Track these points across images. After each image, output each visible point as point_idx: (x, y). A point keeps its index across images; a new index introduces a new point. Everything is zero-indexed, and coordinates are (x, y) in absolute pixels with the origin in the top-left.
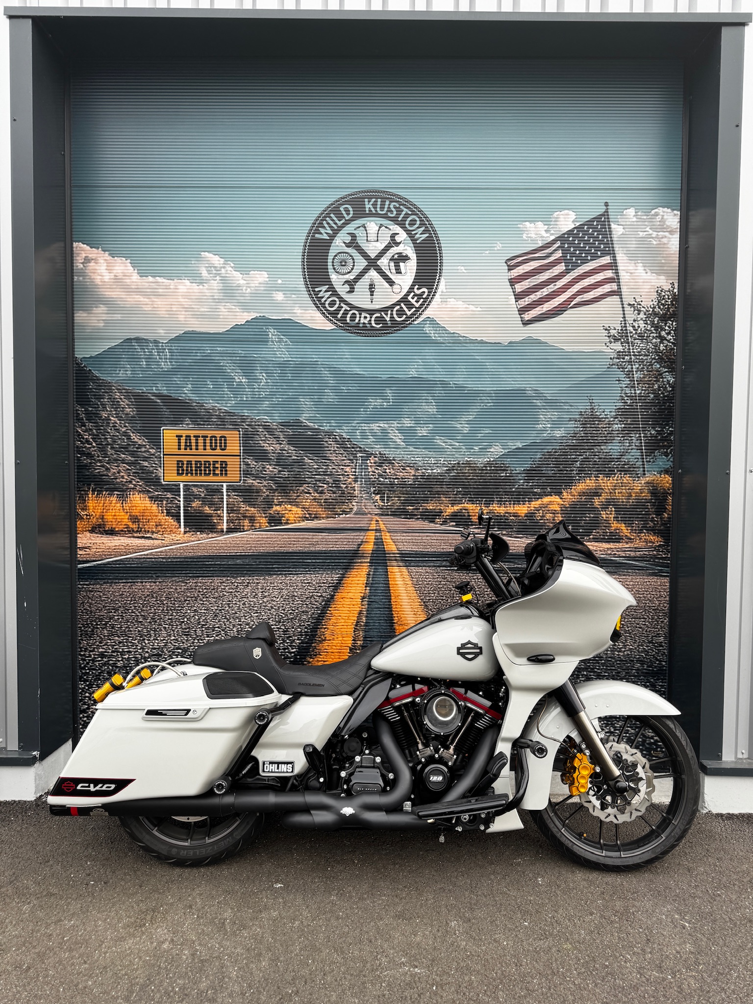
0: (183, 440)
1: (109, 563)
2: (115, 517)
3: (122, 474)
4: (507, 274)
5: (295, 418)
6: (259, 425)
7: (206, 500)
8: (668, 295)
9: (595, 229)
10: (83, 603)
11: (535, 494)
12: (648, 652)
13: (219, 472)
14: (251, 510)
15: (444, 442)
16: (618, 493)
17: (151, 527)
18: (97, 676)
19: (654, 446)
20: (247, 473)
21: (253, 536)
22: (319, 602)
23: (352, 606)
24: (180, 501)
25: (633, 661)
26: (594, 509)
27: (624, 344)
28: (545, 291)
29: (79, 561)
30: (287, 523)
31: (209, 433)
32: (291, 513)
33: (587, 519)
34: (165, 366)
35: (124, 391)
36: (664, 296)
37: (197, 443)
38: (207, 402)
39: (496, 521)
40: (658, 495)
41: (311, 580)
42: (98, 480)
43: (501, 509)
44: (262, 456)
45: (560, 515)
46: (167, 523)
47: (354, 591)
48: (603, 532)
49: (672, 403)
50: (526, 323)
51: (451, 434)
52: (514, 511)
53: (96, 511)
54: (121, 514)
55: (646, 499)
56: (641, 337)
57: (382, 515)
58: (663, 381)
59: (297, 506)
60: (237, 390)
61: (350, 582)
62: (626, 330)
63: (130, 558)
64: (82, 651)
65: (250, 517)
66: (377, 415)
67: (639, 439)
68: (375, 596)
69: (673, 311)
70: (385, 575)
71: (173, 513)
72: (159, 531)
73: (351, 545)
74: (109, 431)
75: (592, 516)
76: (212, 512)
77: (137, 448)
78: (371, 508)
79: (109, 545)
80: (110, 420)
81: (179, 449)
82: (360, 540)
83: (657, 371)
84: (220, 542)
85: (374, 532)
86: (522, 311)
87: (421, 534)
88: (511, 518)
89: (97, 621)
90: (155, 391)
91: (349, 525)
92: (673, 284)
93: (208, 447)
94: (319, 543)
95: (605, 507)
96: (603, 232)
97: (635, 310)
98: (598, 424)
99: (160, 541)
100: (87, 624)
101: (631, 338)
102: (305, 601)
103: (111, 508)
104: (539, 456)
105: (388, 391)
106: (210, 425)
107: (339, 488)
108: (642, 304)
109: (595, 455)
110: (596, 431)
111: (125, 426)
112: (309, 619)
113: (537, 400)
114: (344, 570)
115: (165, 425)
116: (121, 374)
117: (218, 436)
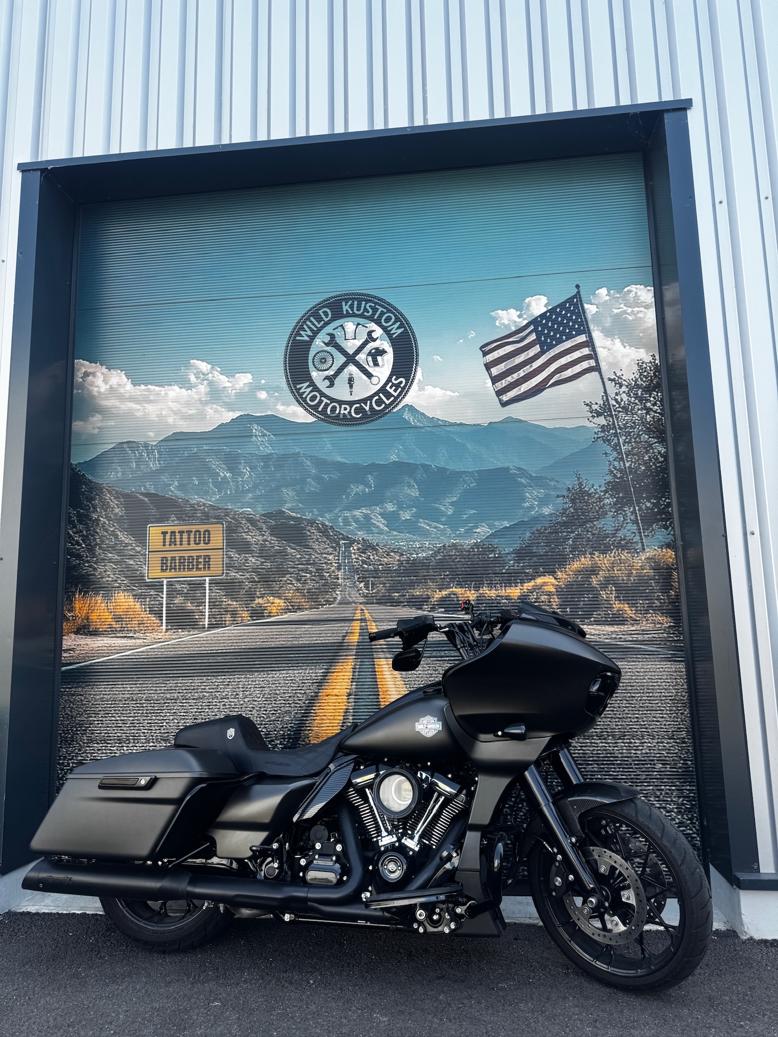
0: (168, 536)
1: (91, 665)
2: (100, 617)
3: (108, 573)
4: (482, 359)
5: (277, 509)
6: (242, 517)
7: (188, 595)
8: (649, 367)
9: (567, 311)
10: (65, 707)
11: (527, 575)
12: (670, 750)
13: (202, 566)
14: (233, 605)
15: (428, 525)
16: (617, 571)
17: (134, 626)
19: (651, 519)
20: (229, 566)
21: (235, 632)
22: (303, 700)
23: (337, 704)
24: (163, 598)
25: (653, 761)
26: (592, 589)
27: (608, 418)
28: (522, 373)
29: (63, 664)
30: (270, 616)
31: (194, 528)
32: (275, 604)
33: (586, 599)
34: (154, 466)
35: (114, 492)
36: (646, 368)
37: (181, 538)
38: (192, 497)
39: (488, 605)
40: (664, 573)
41: (294, 677)
42: (85, 580)
43: (492, 592)
44: (244, 547)
45: (555, 597)
46: (149, 622)
47: (340, 687)
48: (605, 614)
49: (665, 473)
50: (504, 404)
51: (435, 516)
52: (506, 594)
53: (81, 612)
54: (105, 614)
55: (648, 576)
56: (625, 409)
57: (367, 604)
58: (654, 453)
59: (280, 597)
60: (221, 485)
61: (335, 677)
62: (609, 403)
63: (110, 659)
64: (60, 759)
65: (232, 611)
66: (361, 501)
67: (634, 512)
68: (361, 692)
69: (657, 382)
70: (372, 669)
71: (155, 610)
72: (142, 630)
73: (335, 636)
74: (99, 531)
75: (591, 596)
76: (194, 608)
77: (124, 547)
78: (355, 596)
79: (93, 646)
80: (100, 520)
81: (164, 545)
82: (345, 631)
83: (646, 442)
84: (202, 639)
85: (359, 622)
86: (499, 393)
88: (503, 601)
89: (78, 726)
90: (144, 491)
91: (333, 616)
92: (654, 356)
93: (192, 542)
94: (303, 636)
95: (604, 586)
96: (577, 313)
97: (616, 384)
98: (588, 499)
99: (142, 641)
100: (67, 730)
101: (615, 411)
102: (288, 700)
103: (96, 608)
104: (528, 534)
105: (370, 477)
106: (195, 520)
107: (322, 577)
108: (623, 378)
109: (588, 531)
110: (586, 506)
111: (114, 526)
112: (292, 720)
113: (522, 478)
114: (328, 664)
115: (152, 522)
116: (112, 476)
117: (202, 530)
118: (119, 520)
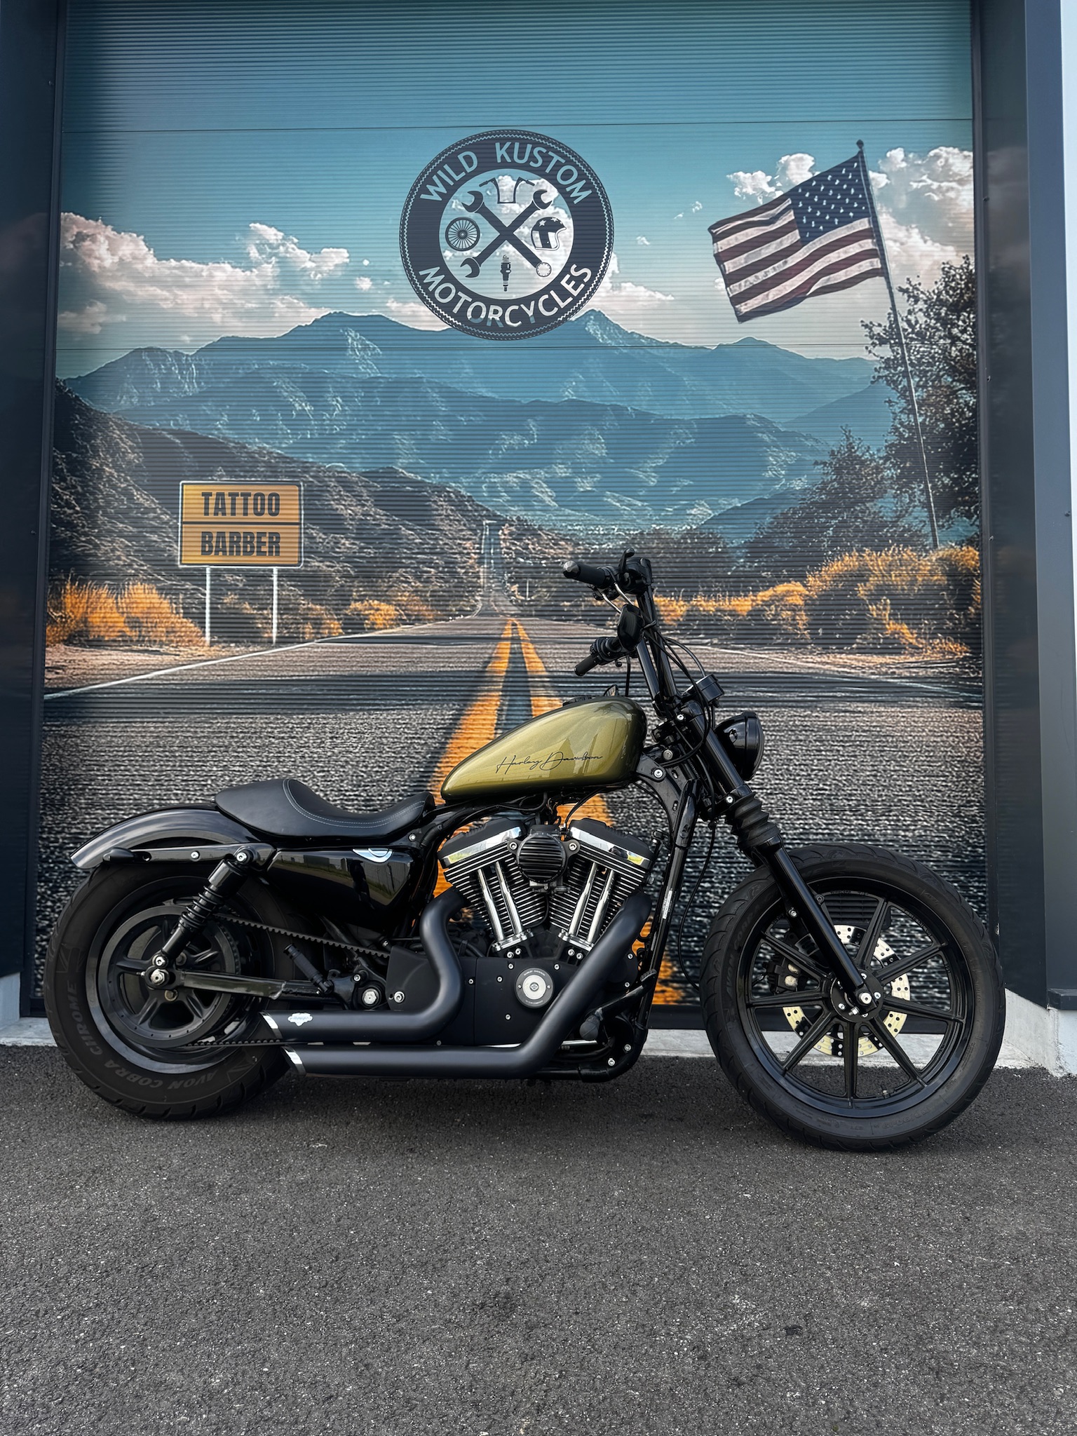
0: (212, 501)
1: (91, 692)
2: (104, 620)
3: (118, 553)
4: (711, 247)
5: (386, 466)
6: (329, 477)
7: (245, 592)
8: (960, 275)
9: (844, 179)
10: (50, 755)
11: (763, 580)
13: (267, 550)
14: (316, 610)
15: (619, 501)
16: (896, 576)
17: (159, 634)
18: (66, 872)
19: (949, 502)
20: (310, 552)
22: (421, 752)
24: (205, 594)
26: (857, 603)
27: (895, 349)
28: (771, 272)
29: (47, 688)
30: (372, 629)
31: (253, 489)
32: (381, 612)
33: (847, 617)
34: (190, 389)
35: (126, 428)
36: (954, 276)
37: (233, 504)
38: (251, 441)
39: (702, 622)
40: (959, 580)
42: (81, 563)
43: (710, 604)
44: (334, 524)
45: (803, 613)
46: (183, 629)
47: (477, 735)
48: (874, 639)
49: (973, 435)
50: (743, 318)
51: (629, 487)
52: (731, 608)
54: (113, 615)
55: (939, 585)
56: (921, 336)
57: (522, 615)
58: (958, 403)
59: (388, 602)
60: (298, 423)
61: (471, 722)
62: (897, 325)
63: (126, 684)
64: (43, 832)
65: (314, 619)
66: (514, 461)
67: (925, 491)
69: (969, 298)
70: (526, 709)
71: (194, 613)
72: (172, 641)
74: (102, 487)
75: (855, 612)
76: (255, 611)
77: (142, 513)
78: (504, 604)
79: (94, 662)
80: (104, 470)
81: (206, 514)
83: (948, 387)
85: (509, 642)
86: (736, 300)
88: (726, 617)
90: (174, 428)
91: (470, 632)
92: (967, 258)
93: (251, 511)
94: (423, 659)
95: (875, 597)
96: (857, 184)
97: (909, 297)
98: (860, 469)
99: (172, 657)
100: (55, 789)
101: (906, 338)
102: (399, 753)
103: (99, 605)
104: (768, 520)
105: (531, 423)
106: (255, 477)
107: (454, 574)
108: (921, 288)
109: (857, 517)
110: (857, 480)
111: (126, 480)
112: (405, 781)
113: (763, 433)
114: (462, 703)
115: (187, 478)
116: (124, 402)
117: (267, 493)
118: (135, 471)
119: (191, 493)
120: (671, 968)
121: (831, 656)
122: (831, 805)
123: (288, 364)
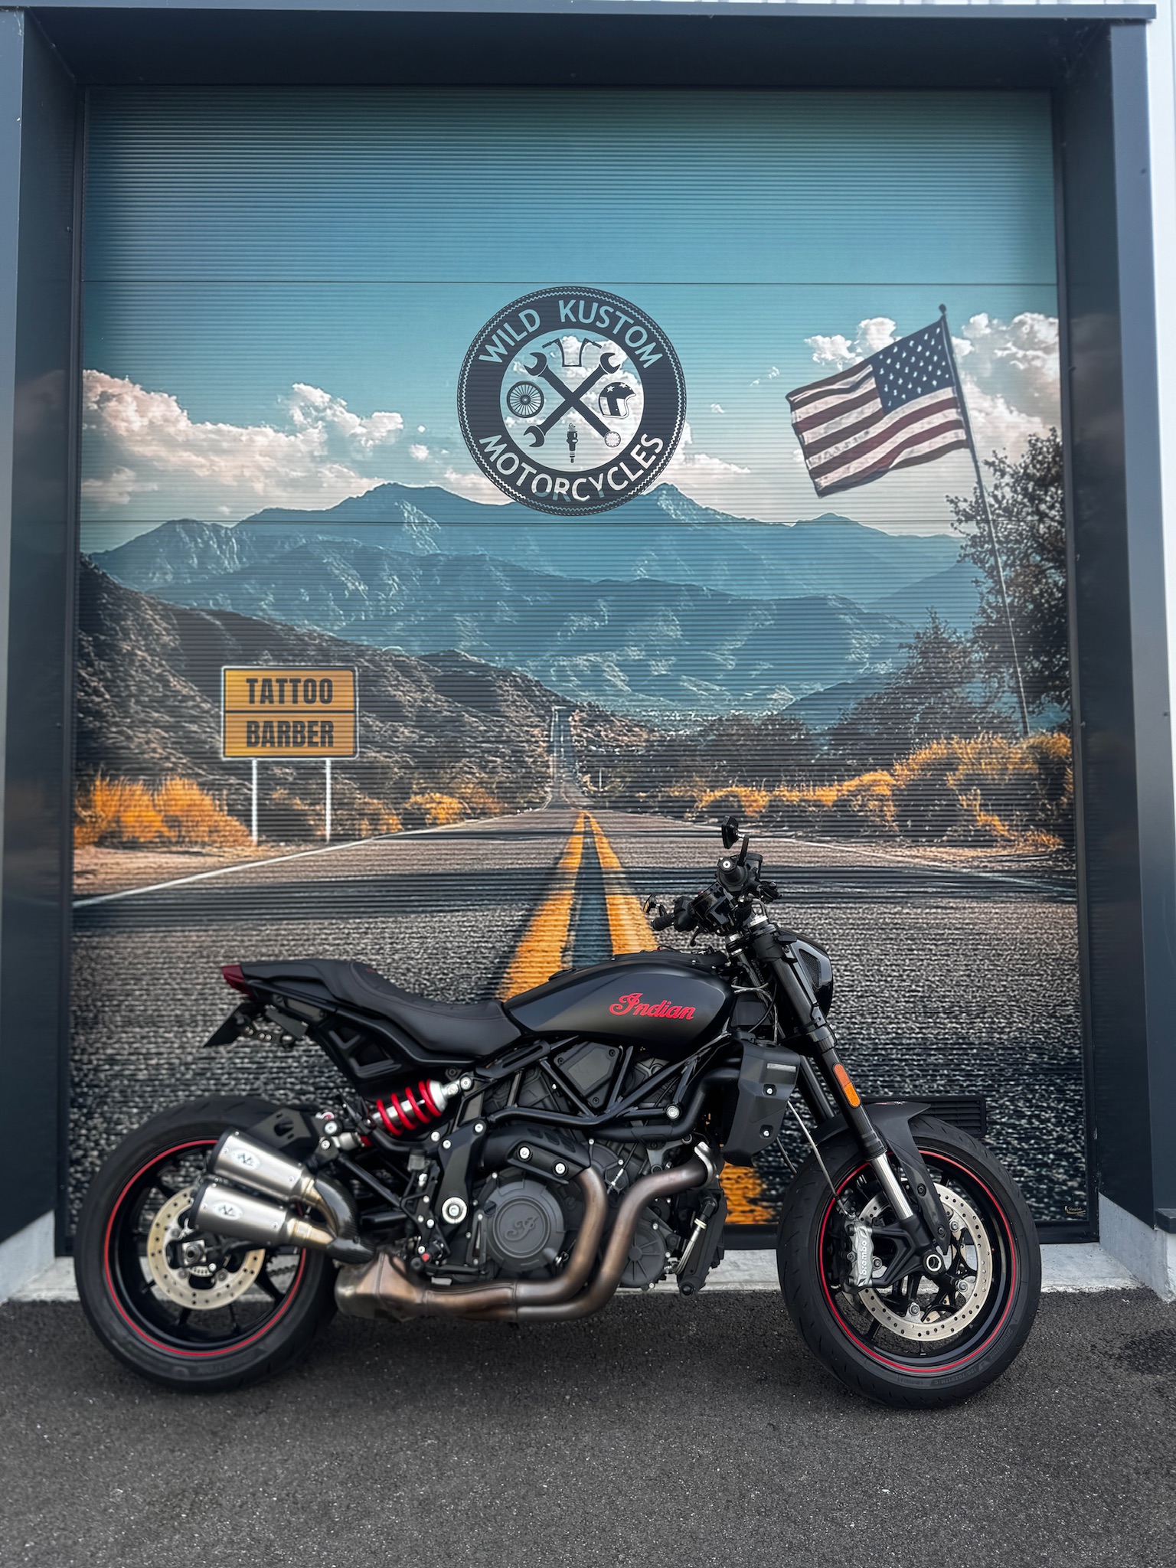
0: (258, 687)
1: (127, 898)
2: (139, 819)
3: (153, 745)
4: (789, 416)
5: (447, 649)
6: (386, 661)
7: (296, 787)
8: (1047, 447)
9: (925, 347)
10: (81, 968)
11: (848, 768)
12: (1049, 1033)
13: (319, 740)
14: (373, 804)
15: (696, 686)
16: (986, 765)
17: (201, 834)
18: (101, 1097)
19: (1039, 687)
20: (366, 741)
21: (377, 848)
22: (489, 959)
23: (546, 964)
24: (251, 790)
25: (1024, 1048)
26: (947, 792)
27: (982, 525)
28: (852, 443)
29: (76, 895)
30: (434, 824)
31: (303, 675)
32: (443, 806)
33: (936, 808)
34: (230, 565)
35: (160, 607)
36: (1041, 448)
37: (282, 691)
38: (300, 623)
39: (786, 814)
40: (1050, 769)
41: (476, 921)
42: (112, 756)
43: (794, 794)
44: (391, 711)
45: (890, 803)
46: (228, 828)
47: (549, 938)
48: (965, 831)
49: (1063, 617)
50: (823, 492)
51: (705, 670)
52: (815, 798)
53: (106, 809)
54: (149, 814)
55: (1030, 774)
56: (1008, 512)
57: (595, 808)
58: (1047, 583)
59: (451, 795)
60: (351, 603)
61: (542, 923)
62: (984, 502)
63: (165, 889)
64: (75, 1054)
65: (371, 814)
66: (585, 643)
67: (1014, 675)
68: (584, 946)
69: (1057, 472)
70: (602, 909)
71: (239, 810)
72: (215, 842)
73: (543, 859)
74: (134, 673)
75: (945, 803)
76: (307, 807)
77: (180, 702)
78: (575, 796)
79: (129, 866)
80: (136, 655)
81: (252, 701)
82: (558, 851)
83: (1037, 566)
84: (320, 859)
85: (581, 836)
86: (815, 473)
87: (661, 839)
88: (810, 809)
89: (105, 999)
90: (213, 608)
91: (540, 826)
92: (1053, 430)
93: (301, 699)
94: (489, 856)
95: (965, 787)
96: (940, 351)
97: (996, 470)
98: (947, 652)
99: (215, 859)
100: (87, 1006)
101: (993, 513)
102: (465, 958)
103: (133, 803)
104: (853, 705)
105: (602, 603)
106: (305, 661)
107: (521, 763)
108: (1008, 461)
109: (944, 703)
110: (944, 663)
111: (161, 665)
112: (472, 989)
113: (845, 614)
114: (531, 903)
115: (229, 662)
116: (156, 579)
117: (318, 679)
118: (170, 655)
119: (234, 679)
120: (760, 1185)
121: (921, 849)
122: (924, 1007)
123: (338, 539)
